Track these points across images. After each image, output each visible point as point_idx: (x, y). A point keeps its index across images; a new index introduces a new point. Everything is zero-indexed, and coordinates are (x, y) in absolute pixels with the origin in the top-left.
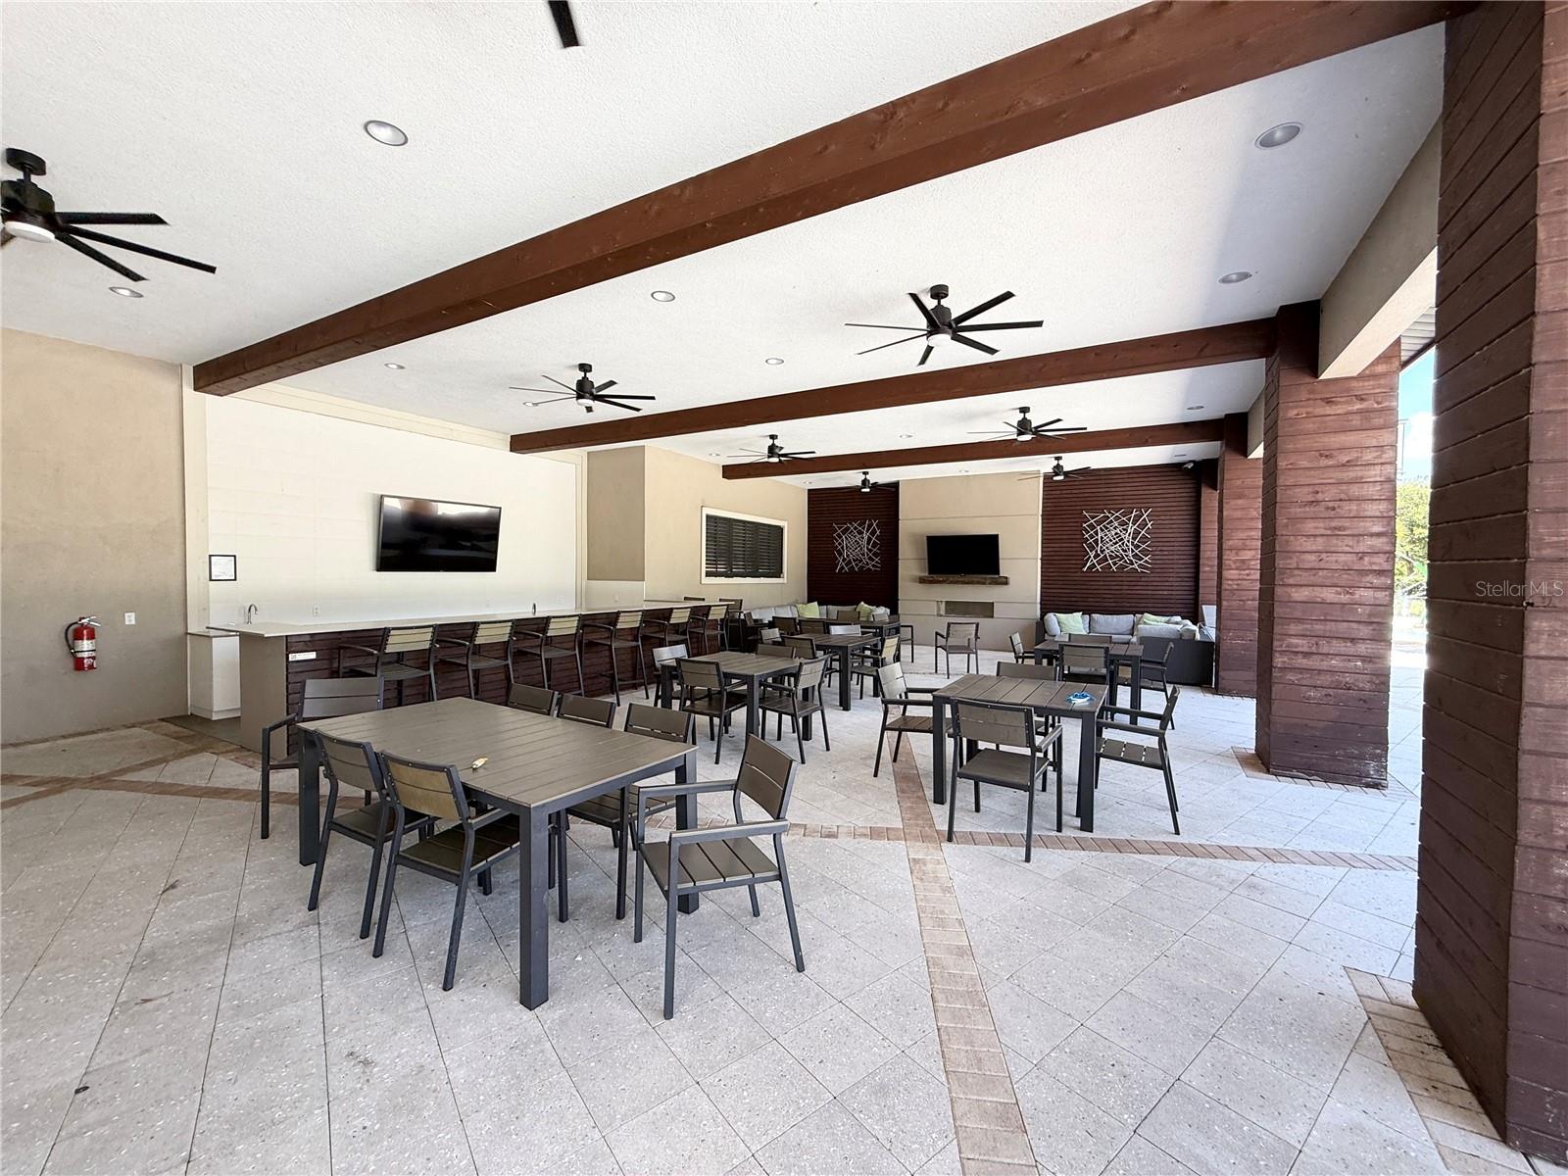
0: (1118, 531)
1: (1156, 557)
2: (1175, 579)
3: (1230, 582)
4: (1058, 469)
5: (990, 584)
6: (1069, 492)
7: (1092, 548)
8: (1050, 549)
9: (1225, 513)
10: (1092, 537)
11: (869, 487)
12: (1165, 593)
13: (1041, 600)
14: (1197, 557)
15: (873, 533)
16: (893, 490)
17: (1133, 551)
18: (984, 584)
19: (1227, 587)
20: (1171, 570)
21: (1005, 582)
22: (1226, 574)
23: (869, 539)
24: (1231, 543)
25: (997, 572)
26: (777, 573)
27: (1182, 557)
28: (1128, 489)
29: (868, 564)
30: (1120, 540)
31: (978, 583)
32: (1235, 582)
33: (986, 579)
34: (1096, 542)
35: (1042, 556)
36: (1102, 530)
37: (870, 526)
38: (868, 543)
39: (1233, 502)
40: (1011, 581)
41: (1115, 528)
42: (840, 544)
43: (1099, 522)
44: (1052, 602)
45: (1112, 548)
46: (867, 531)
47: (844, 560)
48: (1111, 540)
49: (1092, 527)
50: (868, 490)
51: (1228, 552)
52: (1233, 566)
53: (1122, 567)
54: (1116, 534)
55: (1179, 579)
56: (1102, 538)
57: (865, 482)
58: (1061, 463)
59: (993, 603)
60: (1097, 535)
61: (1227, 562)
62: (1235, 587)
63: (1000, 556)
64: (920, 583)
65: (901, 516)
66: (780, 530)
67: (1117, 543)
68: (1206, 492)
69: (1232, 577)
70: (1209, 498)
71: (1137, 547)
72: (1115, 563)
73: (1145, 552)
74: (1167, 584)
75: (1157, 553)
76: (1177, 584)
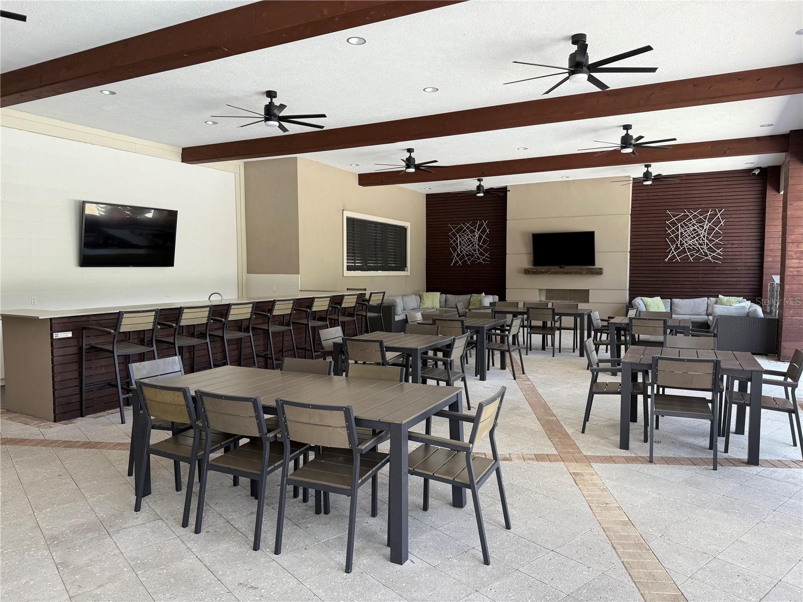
0: (695, 227)
1: (728, 250)
2: (743, 268)
3: (791, 269)
4: (647, 175)
5: (586, 274)
6: (655, 194)
7: (673, 242)
8: (638, 244)
9: (789, 213)
10: (673, 232)
11: (484, 193)
12: (735, 279)
13: (630, 287)
14: (762, 249)
15: (484, 232)
16: (502, 194)
17: (707, 245)
18: (581, 273)
19: (789, 273)
20: (740, 261)
21: (599, 272)
22: (788, 262)
23: (480, 237)
24: (793, 237)
25: (593, 263)
26: (402, 266)
27: (749, 249)
28: (705, 191)
29: (478, 258)
30: (697, 236)
31: (577, 273)
32: (796, 269)
33: (582, 269)
34: (677, 237)
35: (631, 249)
36: (682, 227)
37: (481, 226)
38: (479, 241)
39: (795, 204)
40: (604, 271)
41: (693, 225)
42: (454, 241)
43: (679, 220)
44: (638, 288)
45: (690, 242)
46: (478, 230)
47: (457, 256)
48: (689, 236)
49: (674, 224)
50: (482, 195)
51: (791, 245)
52: (795, 256)
53: (698, 258)
54: (694, 230)
55: (747, 268)
56: (682, 233)
57: (479, 188)
58: (650, 169)
59: (588, 290)
60: (678, 231)
61: (790, 253)
62: (796, 273)
63: (596, 250)
64: (525, 274)
65: (508, 217)
66: (403, 230)
67: (694, 237)
68: (770, 193)
69: (793, 265)
70: (774, 200)
71: (711, 241)
72: (693, 256)
73: (718, 246)
74: (736, 272)
75: (729, 246)
76: (745, 272)
